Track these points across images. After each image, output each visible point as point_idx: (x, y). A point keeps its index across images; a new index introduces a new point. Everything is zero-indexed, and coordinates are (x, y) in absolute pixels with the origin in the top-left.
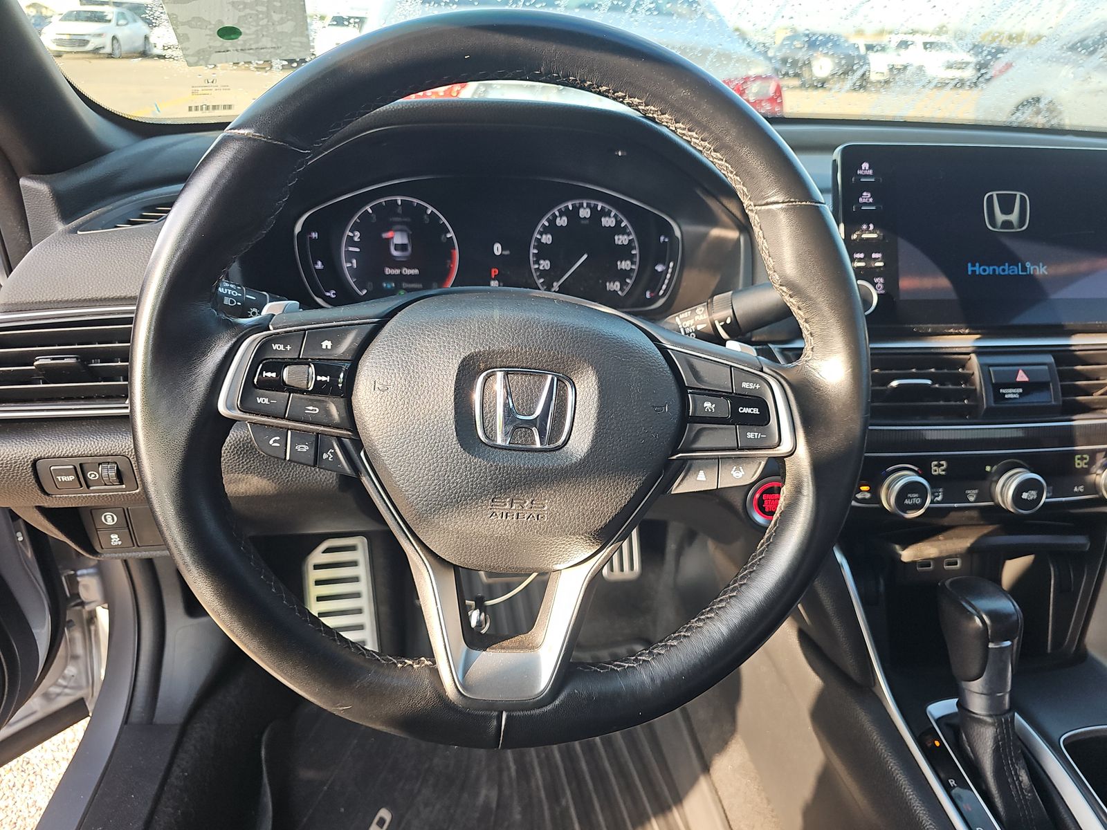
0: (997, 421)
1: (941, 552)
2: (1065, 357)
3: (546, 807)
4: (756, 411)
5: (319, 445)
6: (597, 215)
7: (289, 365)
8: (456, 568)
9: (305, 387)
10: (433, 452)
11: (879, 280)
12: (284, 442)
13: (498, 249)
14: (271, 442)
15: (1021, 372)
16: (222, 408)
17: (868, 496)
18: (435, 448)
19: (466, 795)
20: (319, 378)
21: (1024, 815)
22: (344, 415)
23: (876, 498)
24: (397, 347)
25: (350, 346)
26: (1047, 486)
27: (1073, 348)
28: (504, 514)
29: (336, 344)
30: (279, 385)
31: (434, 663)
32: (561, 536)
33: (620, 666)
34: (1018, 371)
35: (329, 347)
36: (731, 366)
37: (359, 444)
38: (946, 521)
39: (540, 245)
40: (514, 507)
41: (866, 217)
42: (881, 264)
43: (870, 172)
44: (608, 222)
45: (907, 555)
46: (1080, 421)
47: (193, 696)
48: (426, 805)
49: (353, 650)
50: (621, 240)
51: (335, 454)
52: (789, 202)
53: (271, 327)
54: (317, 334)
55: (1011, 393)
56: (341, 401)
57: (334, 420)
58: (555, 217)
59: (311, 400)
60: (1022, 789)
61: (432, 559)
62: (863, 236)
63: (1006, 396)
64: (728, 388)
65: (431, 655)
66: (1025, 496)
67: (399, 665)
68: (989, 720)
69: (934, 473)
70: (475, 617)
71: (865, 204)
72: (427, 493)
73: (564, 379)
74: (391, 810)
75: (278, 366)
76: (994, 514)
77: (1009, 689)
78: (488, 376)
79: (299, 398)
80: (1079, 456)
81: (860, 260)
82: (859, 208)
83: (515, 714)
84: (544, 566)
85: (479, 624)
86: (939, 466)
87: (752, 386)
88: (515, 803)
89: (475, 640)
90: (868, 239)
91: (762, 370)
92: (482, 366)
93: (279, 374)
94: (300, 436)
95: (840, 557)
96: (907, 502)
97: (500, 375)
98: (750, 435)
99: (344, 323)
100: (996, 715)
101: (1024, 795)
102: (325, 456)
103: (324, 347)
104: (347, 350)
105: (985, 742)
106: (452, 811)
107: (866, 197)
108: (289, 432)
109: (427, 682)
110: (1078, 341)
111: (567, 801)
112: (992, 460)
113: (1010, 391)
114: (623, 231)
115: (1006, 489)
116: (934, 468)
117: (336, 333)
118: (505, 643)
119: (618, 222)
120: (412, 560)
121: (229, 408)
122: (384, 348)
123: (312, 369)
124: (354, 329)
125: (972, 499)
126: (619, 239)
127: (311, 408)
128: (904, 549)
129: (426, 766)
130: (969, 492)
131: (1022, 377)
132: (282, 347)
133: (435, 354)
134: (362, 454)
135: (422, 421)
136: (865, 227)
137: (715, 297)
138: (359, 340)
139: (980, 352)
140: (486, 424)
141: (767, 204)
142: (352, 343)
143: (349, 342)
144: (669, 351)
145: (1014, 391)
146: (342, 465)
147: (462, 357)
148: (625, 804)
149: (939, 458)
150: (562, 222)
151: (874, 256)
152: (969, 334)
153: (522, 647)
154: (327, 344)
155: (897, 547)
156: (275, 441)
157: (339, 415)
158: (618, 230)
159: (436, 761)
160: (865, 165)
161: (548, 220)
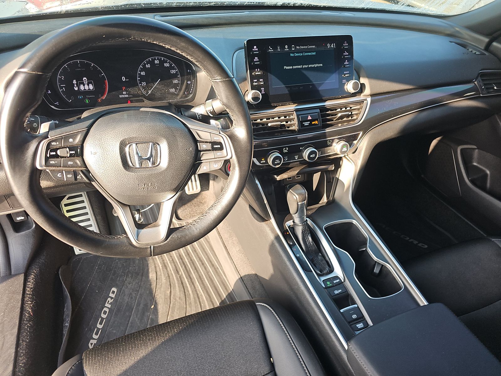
0: (302, 133)
1: (288, 176)
2: (323, 109)
3: (174, 276)
4: (219, 146)
5: (75, 174)
6: (162, 62)
7: (59, 149)
8: (129, 206)
9: (66, 156)
10: (116, 172)
11: (263, 89)
12: (63, 175)
13: (124, 79)
14: (58, 175)
15: (309, 116)
16: (38, 166)
17: (264, 161)
18: (116, 171)
19: (144, 278)
20: (71, 152)
21: (310, 249)
22: (82, 163)
23: (267, 162)
24: (97, 139)
25: (79, 139)
26: (318, 152)
27: (326, 106)
28: (143, 189)
29: (74, 139)
30: (57, 156)
31: (127, 235)
32: (162, 192)
33: (187, 227)
34: (308, 116)
35: (72, 141)
36: (210, 133)
37: (89, 171)
38: (290, 166)
39: (140, 76)
40: (145, 186)
41: (257, 67)
42: (263, 83)
43: (257, 49)
44: (166, 65)
45: (278, 178)
46: (328, 130)
47: (26, 262)
48: (129, 284)
49: (99, 236)
50: (173, 72)
51: (81, 176)
52: (222, 79)
53: (49, 137)
54: (66, 138)
55: (306, 124)
56: (80, 158)
57: (79, 165)
58: (145, 64)
59: (69, 160)
60: (310, 242)
61: (121, 205)
62: (256, 73)
63: (305, 125)
64: (210, 140)
65: (125, 233)
66: (311, 156)
67: (116, 238)
68: (300, 224)
69: (284, 152)
70: (137, 216)
71: (256, 62)
72: (115, 185)
73: (156, 144)
74: (116, 288)
75: (55, 150)
76: (304, 162)
77: (305, 215)
78: (130, 146)
79: (65, 160)
80: (329, 141)
81: (256, 82)
82: (254, 63)
83: (155, 246)
84: (158, 201)
85: (140, 219)
86: (286, 149)
87: (217, 138)
88: (163, 277)
89: (139, 226)
90: (258, 74)
91: (220, 133)
92: (127, 143)
93: (56, 153)
94: (68, 172)
95: (257, 182)
96: (275, 163)
97: (134, 145)
98: (218, 154)
99: (76, 131)
100: (302, 223)
101: (310, 244)
102: (78, 177)
103: (70, 141)
104: (79, 141)
105: (299, 231)
106: (140, 284)
107: (256, 59)
108: (64, 171)
109: (126, 241)
110: (328, 103)
111: (182, 273)
112: (302, 146)
113: (306, 123)
114: (173, 68)
115: (306, 154)
116: (284, 150)
117: (74, 136)
118: (149, 226)
119: (171, 65)
120: (114, 206)
121: (41, 166)
122: (92, 140)
123: (68, 149)
124: (79, 133)
125: (296, 158)
126: (172, 72)
127: (70, 162)
128: (277, 177)
129: (127, 271)
130: (296, 156)
131: (309, 118)
132: (55, 143)
133: (111, 140)
134: (90, 174)
135: (110, 163)
136: (256, 70)
137: (207, 101)
138: (82, 137)
139: (297, 110)
140: (132, 161)
141: (215, 79)
142: (80, 138)
143: (78, 139)
144: (190, 129)
145: (307, 123)
146: (85, 180)
147: (120, 141)
148: (202, 270)
149: (285, 147)
150: (148, 66)
151: (260, 80)
152: (293, 104)
153: (155, 226)
154: (71, 140)
155: (275, 176)
156: (60, 175)
157: (80, 163)
158: (171, 68)
159: (130, 268)
160: (255, 47)
161: (142, 66)
